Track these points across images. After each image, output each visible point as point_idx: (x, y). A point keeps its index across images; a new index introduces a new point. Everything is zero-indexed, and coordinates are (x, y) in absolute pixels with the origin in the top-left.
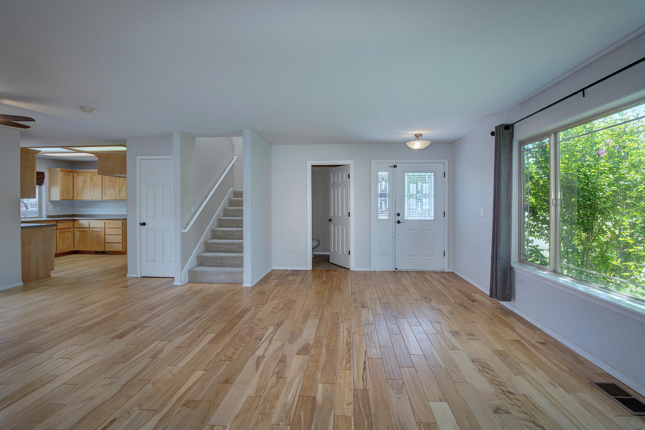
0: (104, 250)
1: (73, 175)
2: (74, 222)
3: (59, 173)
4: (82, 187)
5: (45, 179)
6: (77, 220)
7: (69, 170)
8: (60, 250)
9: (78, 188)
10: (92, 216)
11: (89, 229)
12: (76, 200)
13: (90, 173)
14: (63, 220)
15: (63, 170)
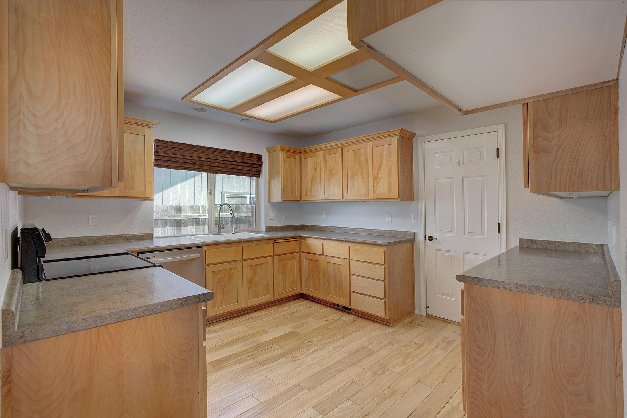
0: (348, 304)
1: (300, 158)
2: (301, 241)
3: (281, 154)
4: (313, 178)
5: (263, 166)
6: (304, 238)
7: (295, 149)
8: (279, 295)
9: (307, 181)
10: (327, 229)
11: (322, 257)
12: (304, 202)
13: (323, 151)
14: (283, 238)
15: (285, 148)
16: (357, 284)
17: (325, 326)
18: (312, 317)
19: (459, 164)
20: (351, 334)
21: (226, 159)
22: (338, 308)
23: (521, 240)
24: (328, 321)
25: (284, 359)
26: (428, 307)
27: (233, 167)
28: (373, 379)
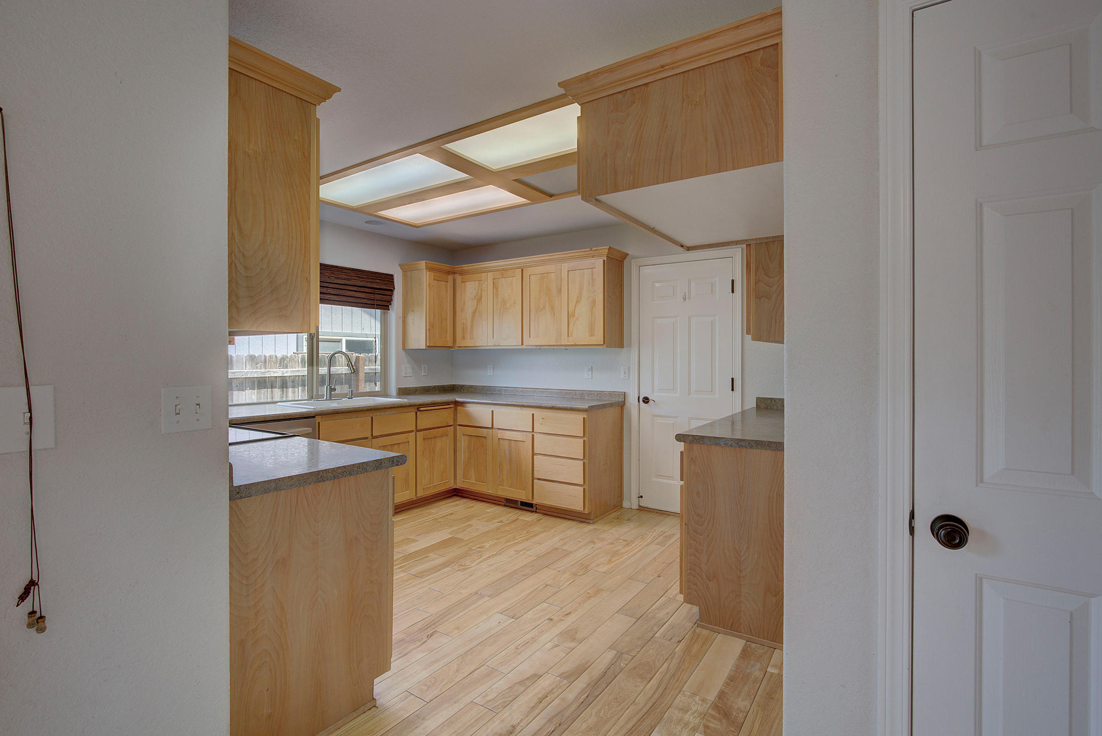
0: (530, 498)
1: (454, 281)
2: (456, 410)
3: (425, 272)
4: (474, 312)
5: (395, 292)
6: (462, 404)
7: (446, 267)
8: (424, 489)
9: (465, 314)
10: (495, 391)
11: (491, 430)
12: (459, 348)
13: (492, 273)
14: (431, 404)
15: (432, 266)
16: (544, 467)
17: (498, 529)
18: (478, 518)
19: (685, 299)
20: (536, 535)
22: (514, 506)
23: (758, 399)
24: (501, 522)
25: (448, 569)
26: (642, 497)
28: (572, 580)
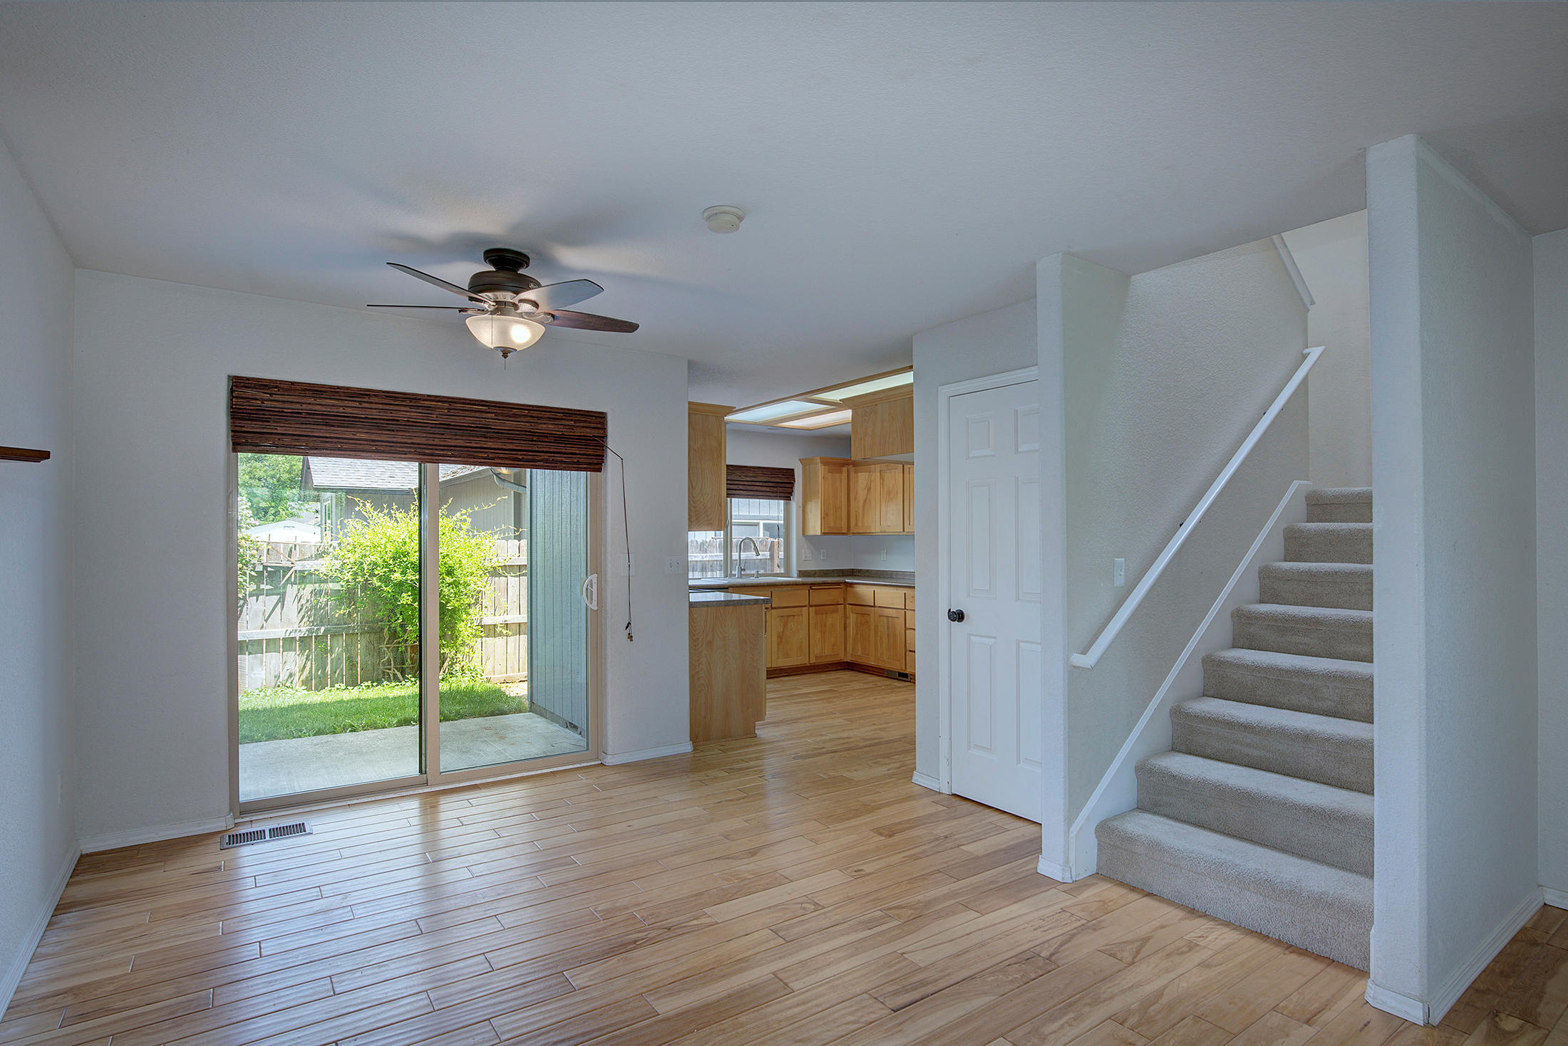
0: (904, 669)
1: (848, 471)
2: (847, 590)
3: (820, 467)
4: (865, 501)
5: (796, 485)
6: (851, 585)
7: (839, 460)
8: (816, 657)
9: (858, 503)
10: (887, 574)
11: (873, 608)
12: (854, 534)
13: (879, 465)
14: (823, 584)
15: (827, 460)
21: (748, 479)
22: (893, 677)
27: (756, 488)
